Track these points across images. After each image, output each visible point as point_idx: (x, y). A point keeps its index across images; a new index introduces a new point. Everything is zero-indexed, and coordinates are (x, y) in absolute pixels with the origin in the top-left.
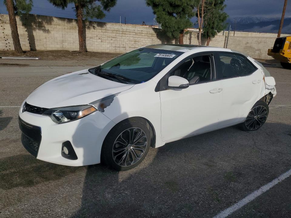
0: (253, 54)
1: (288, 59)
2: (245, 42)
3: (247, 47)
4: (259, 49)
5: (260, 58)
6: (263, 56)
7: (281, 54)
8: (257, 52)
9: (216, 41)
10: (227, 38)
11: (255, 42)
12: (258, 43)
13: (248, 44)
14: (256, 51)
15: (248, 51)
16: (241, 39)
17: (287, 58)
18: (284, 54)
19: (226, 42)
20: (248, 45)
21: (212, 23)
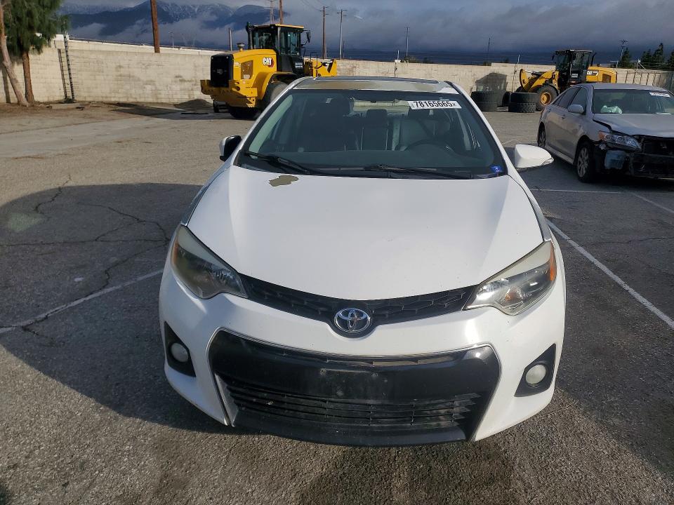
0: (141, 92)
1: (248, 99)
2: (114, 65)
3: (121, 75)
4: (151, 81)
5: (159, 101)
6: (163, 96)
7: (234, 90)
8: (149, 87)
9: (38, 64)
10: (64, 55)
11: (138, 63)
12: (144, 67)
13: (122, 69)
14: (146, 86)
15: (128, 87)
16: (101, 57)
17: (245, 97)
18: (238, 89)
19: (65, 64)
20: (122, 71)
21: (24, 16)
